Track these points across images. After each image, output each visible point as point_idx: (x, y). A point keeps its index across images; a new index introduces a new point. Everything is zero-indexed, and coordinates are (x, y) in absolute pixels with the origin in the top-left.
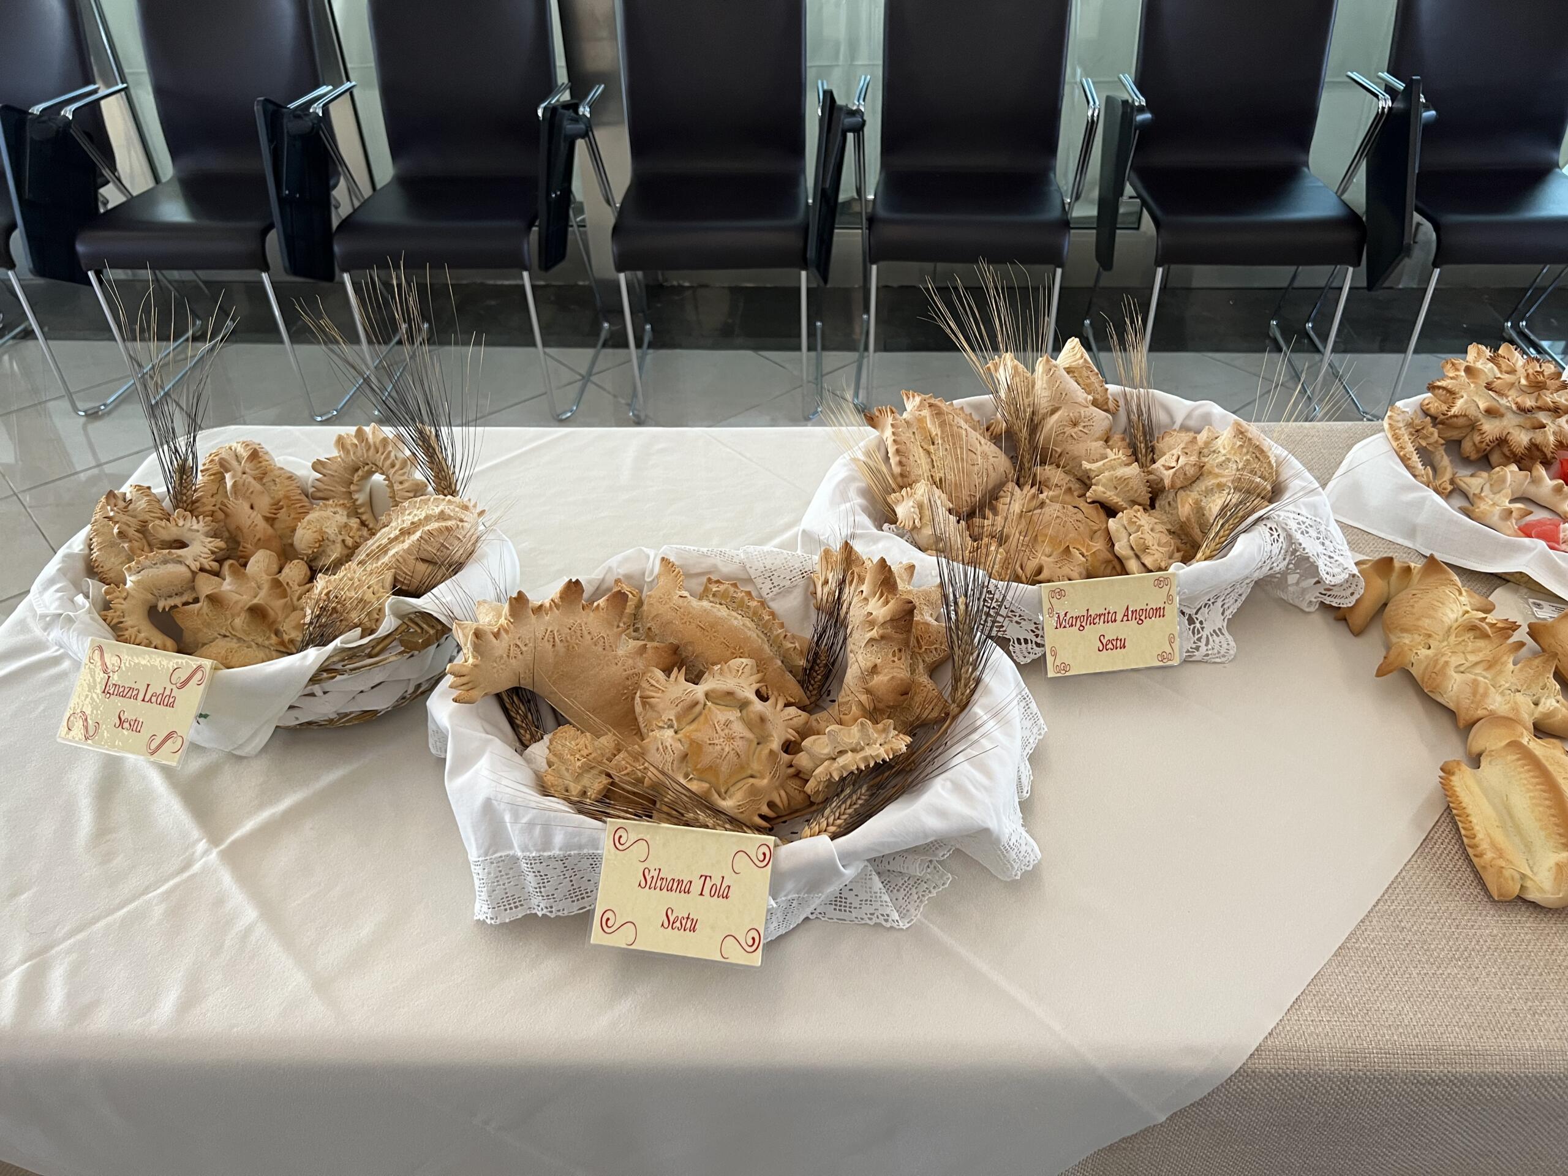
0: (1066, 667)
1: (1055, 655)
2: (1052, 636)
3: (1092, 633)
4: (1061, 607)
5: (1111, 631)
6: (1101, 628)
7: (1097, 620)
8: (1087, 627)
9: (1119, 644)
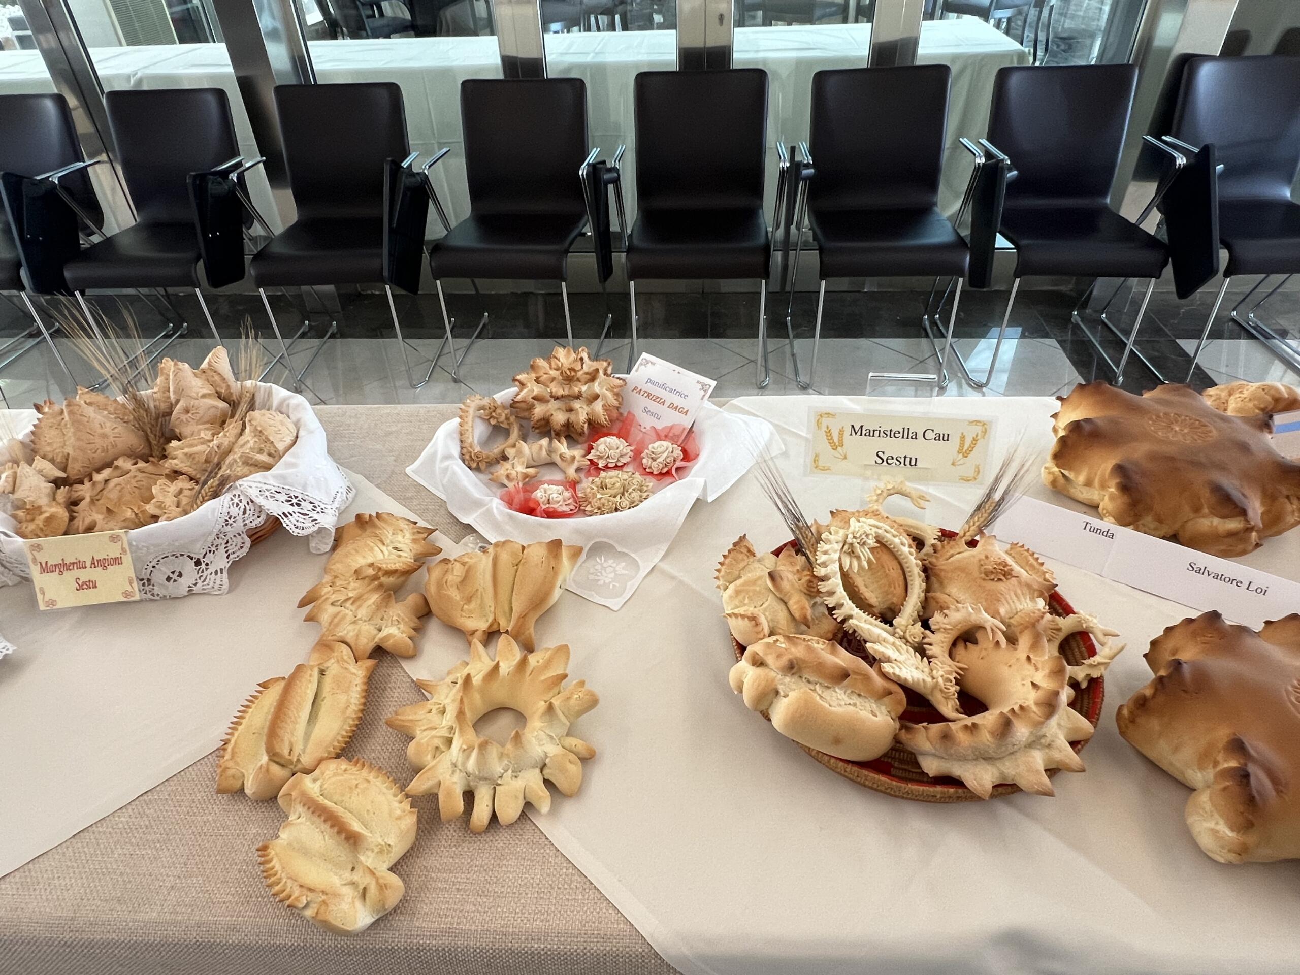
0: (53, 603)
1: (43, 593)
2: (39, 579)
3: (70, 576)
4: (42, 557)
5: (85, 575)
6: (76, 573)
7: (71, 567)
8: (65, 573)
9: (91, 585)
